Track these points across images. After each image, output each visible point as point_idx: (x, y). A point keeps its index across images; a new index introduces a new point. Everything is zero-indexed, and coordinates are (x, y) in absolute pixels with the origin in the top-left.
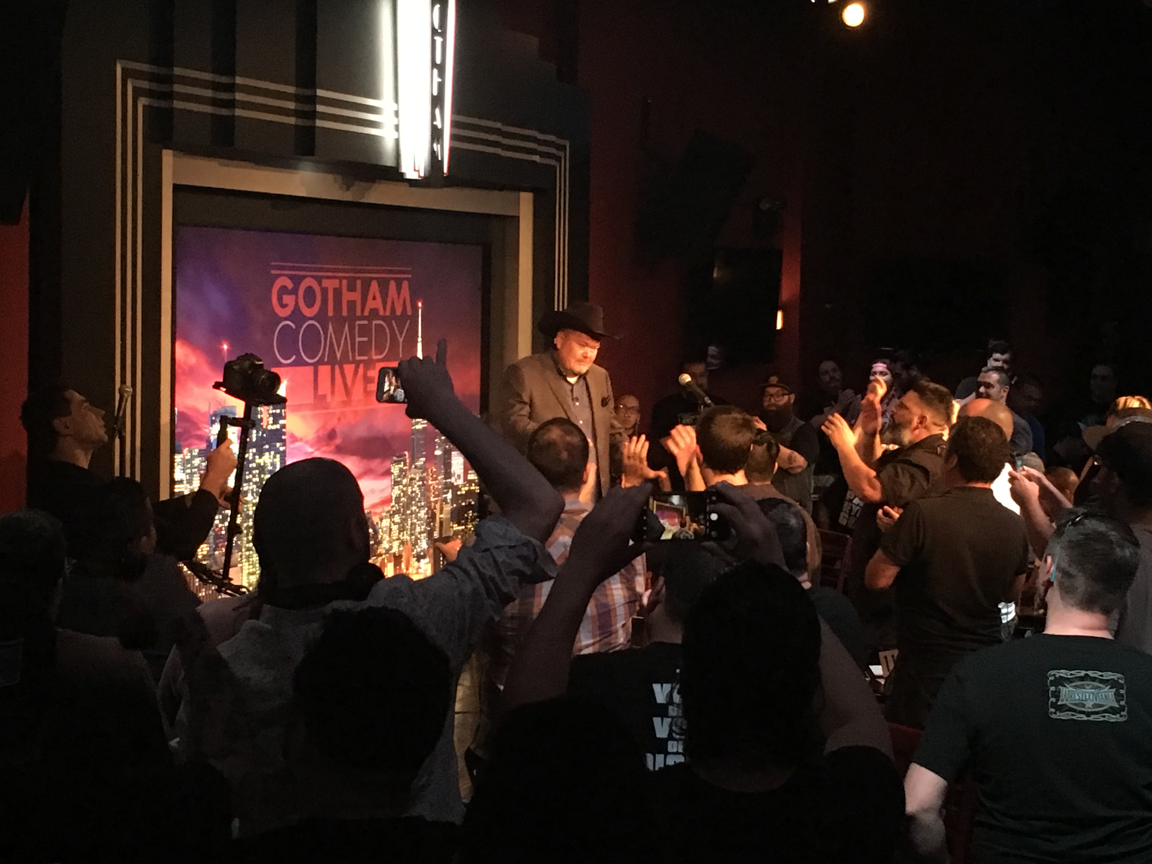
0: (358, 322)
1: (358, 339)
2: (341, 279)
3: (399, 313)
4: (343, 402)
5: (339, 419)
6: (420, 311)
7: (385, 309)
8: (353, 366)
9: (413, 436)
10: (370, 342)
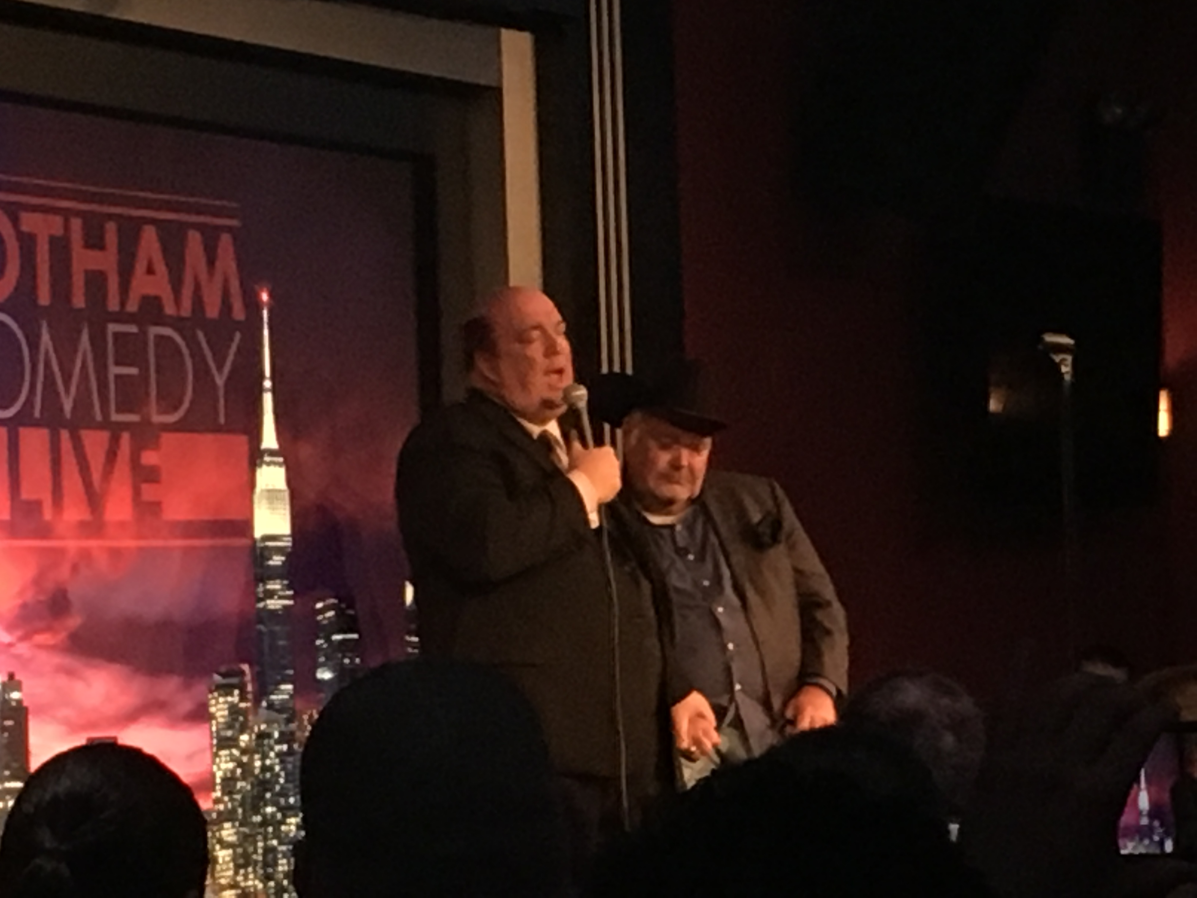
0: (112, 328)
1: (114, 370)
2: (67, 214)
3: (212, 311)
4: (82, 524)
5: (75, 568)
6: (265, 313)
7: (177, 301)
8: (104, 436)
9: (261, 627)
10: (144, 377)
